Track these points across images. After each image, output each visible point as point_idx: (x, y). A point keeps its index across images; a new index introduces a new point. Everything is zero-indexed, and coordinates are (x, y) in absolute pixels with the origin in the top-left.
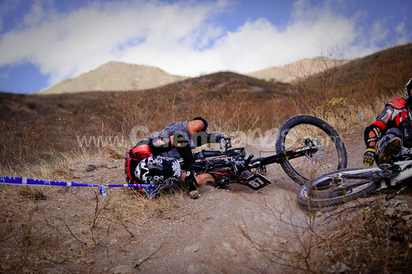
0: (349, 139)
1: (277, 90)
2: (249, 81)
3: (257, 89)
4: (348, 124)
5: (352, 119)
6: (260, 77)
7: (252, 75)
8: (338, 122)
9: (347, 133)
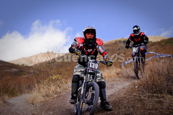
0: (62, 98)
1: (26, 70)
2: (10, 65)
3: (14, 70)
4: (62, 90)
5: (64, 87)
6: (16, 63)
7: (12, 62)
8: (56, 88)
9: (61, 94)
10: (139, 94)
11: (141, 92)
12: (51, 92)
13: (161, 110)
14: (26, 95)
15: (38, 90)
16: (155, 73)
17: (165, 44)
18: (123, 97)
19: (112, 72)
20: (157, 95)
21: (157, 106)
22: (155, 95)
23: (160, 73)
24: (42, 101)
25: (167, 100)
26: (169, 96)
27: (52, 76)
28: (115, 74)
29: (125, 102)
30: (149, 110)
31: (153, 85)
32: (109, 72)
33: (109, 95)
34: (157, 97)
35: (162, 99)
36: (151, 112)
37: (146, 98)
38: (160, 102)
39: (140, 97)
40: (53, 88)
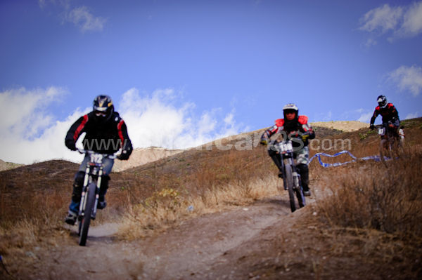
0: (179, 231)
4: (177, 216)
5: (182, 211)
8: (167, 214)
9: (176, 224)
10: (320, 228)
11: (323, 222)
12: (157, 220)
13: (360, 258)
14: (111, 225)
15: (134, 216)
16: (351, 189)
17: (367, 137)
18: (291, 232)
19: (270, 186)
20: (351, 229)
21: (353, 249)
22: (348, 229)
23: (359, 189)
24: (141, 237)
25: (371, 239)
26: (375, 232)
27: (160, 190)
28: (276, 189)
29: (294, 240)
30: (338, 256)
31: (347, 210)
32: (265, 185)
33: (264, 228)
34: (354, 233)
35: (361, 237)
36: (341, 260)
37: (333, 235)
38: (358, 243)
39: (321, 232)
40: (161, 212)
